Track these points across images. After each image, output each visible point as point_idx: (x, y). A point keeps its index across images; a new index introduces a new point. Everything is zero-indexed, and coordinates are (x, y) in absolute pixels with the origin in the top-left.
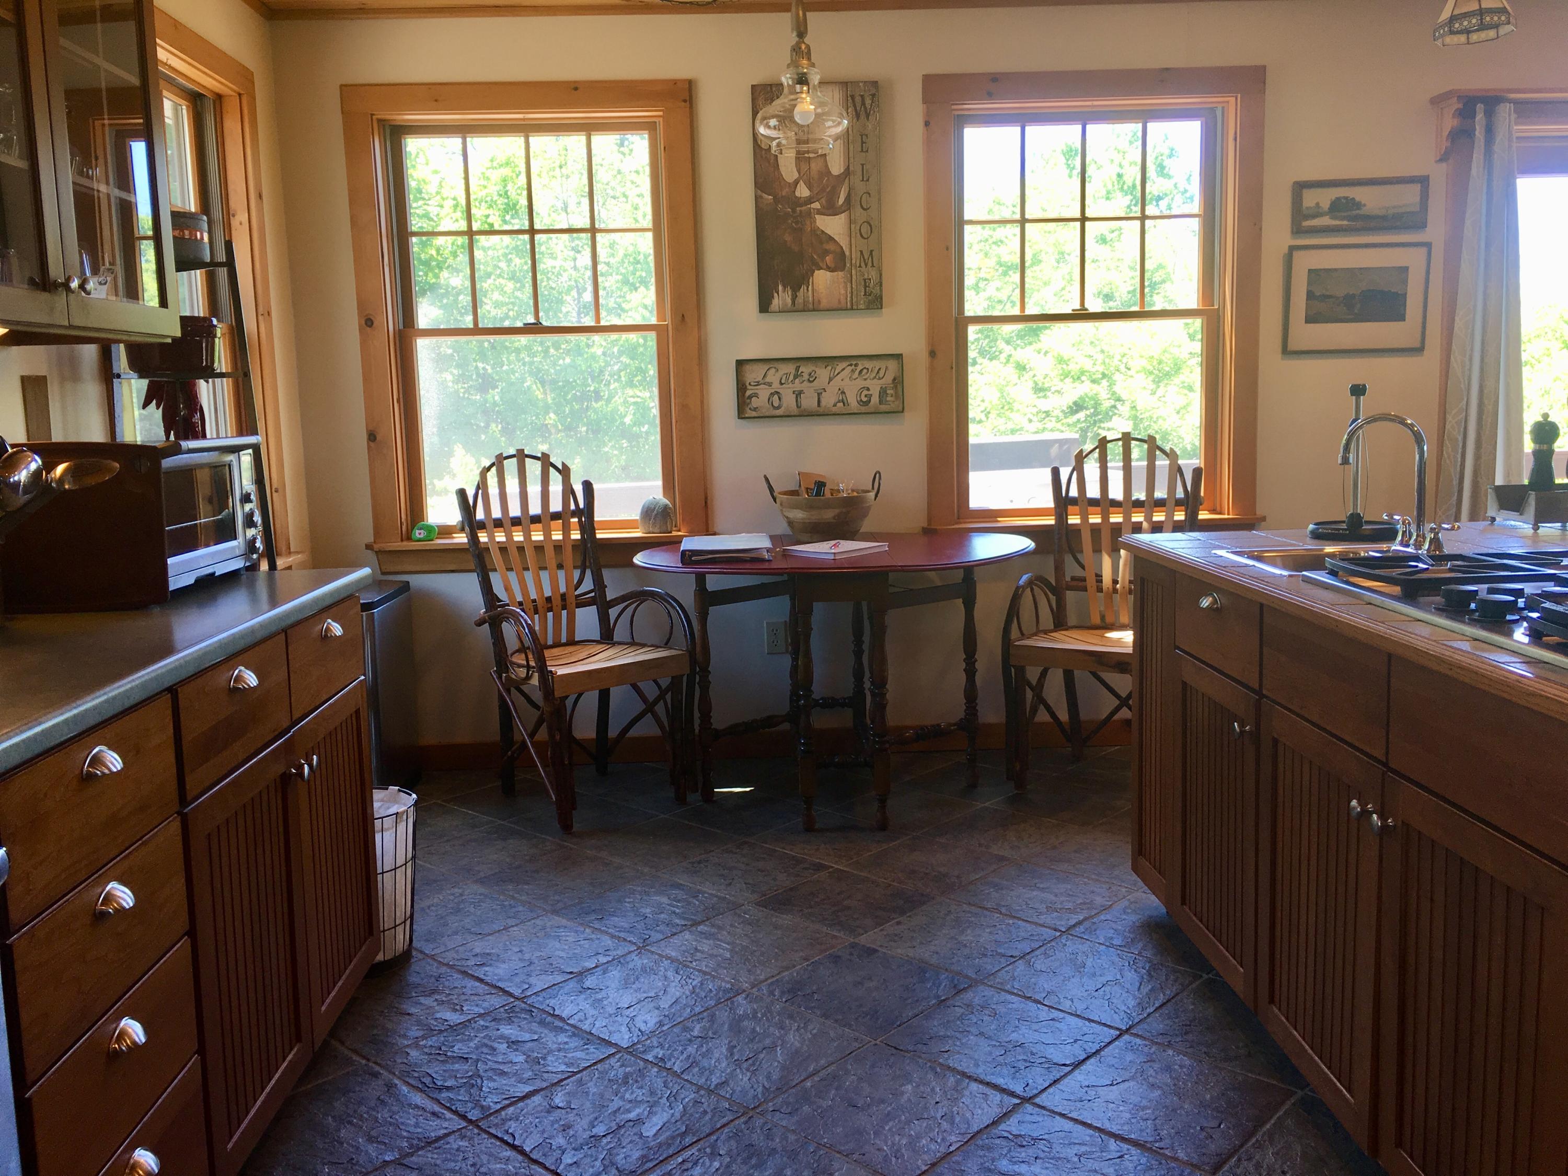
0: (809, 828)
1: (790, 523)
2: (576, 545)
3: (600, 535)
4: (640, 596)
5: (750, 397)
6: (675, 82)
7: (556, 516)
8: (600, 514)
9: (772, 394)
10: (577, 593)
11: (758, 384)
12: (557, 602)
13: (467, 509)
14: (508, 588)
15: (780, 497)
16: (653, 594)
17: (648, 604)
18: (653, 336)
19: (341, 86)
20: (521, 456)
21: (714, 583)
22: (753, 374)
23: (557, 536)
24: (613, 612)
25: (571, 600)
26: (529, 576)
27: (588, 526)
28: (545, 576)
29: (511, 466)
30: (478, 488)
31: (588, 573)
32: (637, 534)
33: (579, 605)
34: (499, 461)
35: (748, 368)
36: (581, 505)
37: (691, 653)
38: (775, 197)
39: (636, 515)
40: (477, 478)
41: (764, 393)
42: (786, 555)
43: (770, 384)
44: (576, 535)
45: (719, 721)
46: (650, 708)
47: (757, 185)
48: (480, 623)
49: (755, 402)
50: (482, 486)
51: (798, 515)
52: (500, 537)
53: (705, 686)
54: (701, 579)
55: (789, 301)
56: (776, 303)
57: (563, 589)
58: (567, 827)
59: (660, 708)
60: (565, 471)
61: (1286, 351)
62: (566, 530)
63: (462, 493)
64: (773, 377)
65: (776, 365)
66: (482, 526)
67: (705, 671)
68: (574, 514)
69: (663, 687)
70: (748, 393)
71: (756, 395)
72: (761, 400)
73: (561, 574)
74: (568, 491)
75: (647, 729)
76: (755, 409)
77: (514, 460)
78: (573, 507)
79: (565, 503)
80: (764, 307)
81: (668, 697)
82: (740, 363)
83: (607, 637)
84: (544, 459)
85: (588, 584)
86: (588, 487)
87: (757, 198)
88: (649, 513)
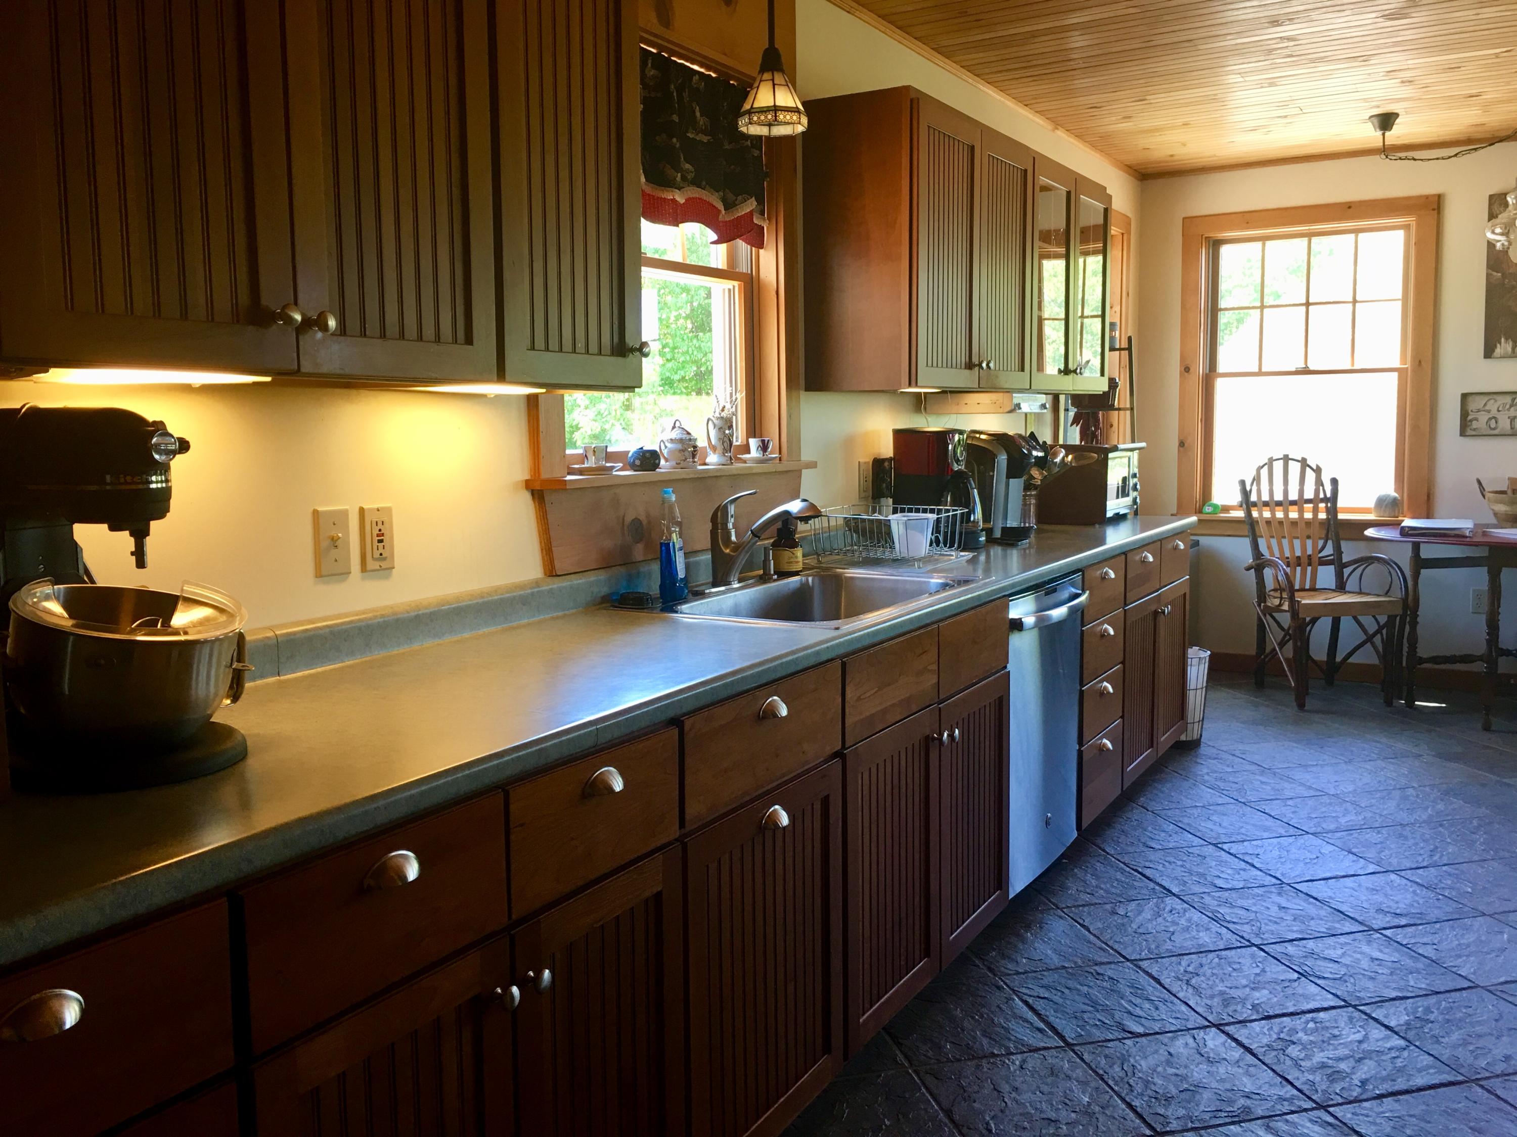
0: (1487, 728)
1: (1496, 514)
2: (1322, 523)
3: (1341, 516)
4: (1368, 560)
5: (1471, 421)
6: (1427, 197)
7: (1309, 501)
8: (1340, 504)
9: (1490, 419)
10: (1320, 555)
11: (1479, 411)
12: (1305, 560)
13: (1246, 494)
14: (1269, 547)
15: (1488, 495)
16: (1378, 559)
17: (1374, 566)
18: (1395, 374)
19: (1184, 219)
20: (1286, 459)
21: (1427, 552)
22: (1475, 404)
23: (1308, 515)
24: (1347, 571)
25: (1315, 560)
26: (1285, 542)
27: (1333, 510)
28: (1297, 542)
29: (1278, 466)
30: (1254, 479)
31: (1330, 543)
32: (1371, 517)
33: (1320, 564)
34: (1271, 461)
35: (1470, 398)
36: (1329, 495)
37: (1405, 600)
38: (1503, 274)
39: (1371, 504)
40: (1254, 473)
41: (1483, 418)
42: (1485, 534)
43: (1489, 411)
44: (1322, 516)
45: (1423, 651)
46: (1370, 639)
47: (1489, 267)
48: (1248, 569)
49: (1475, 425)
50: (1257, 479)
51: (1502, 508)
52: (1267, 514)
53: (1414, 624)
54: (1416, 547)
55: (1509, 349)
56: (1498, 351)
57: (1309, 552)
58: (1301, 706)
59: (1378, 640)
60: (1318, 471)
62: (1316, 511)
63: (1243, 483)
64: (1493, 406)
65: (1495, 396)
66: (1255, 504)
67: (1415, 615)
68: (1322, 501)
69: (1381, 624)
70: (1470, 418)
71: (1476, 419)
72: (1481, 421)
73: (1309, 543)
74: (1319, 485)
75: (1367, 657)
76: (1474, 430)
77: (1282, 461)
78: (1322, 496)
79: (1317, 492)
80: (1489, 353)
81: (1384, 631)
82: (1465, 397)
83: (1341, 587)
84: (1304, 463)
85: (1329, 550)
86: (1334, 482)
87: (1488, 276)
88: (1382, 503)
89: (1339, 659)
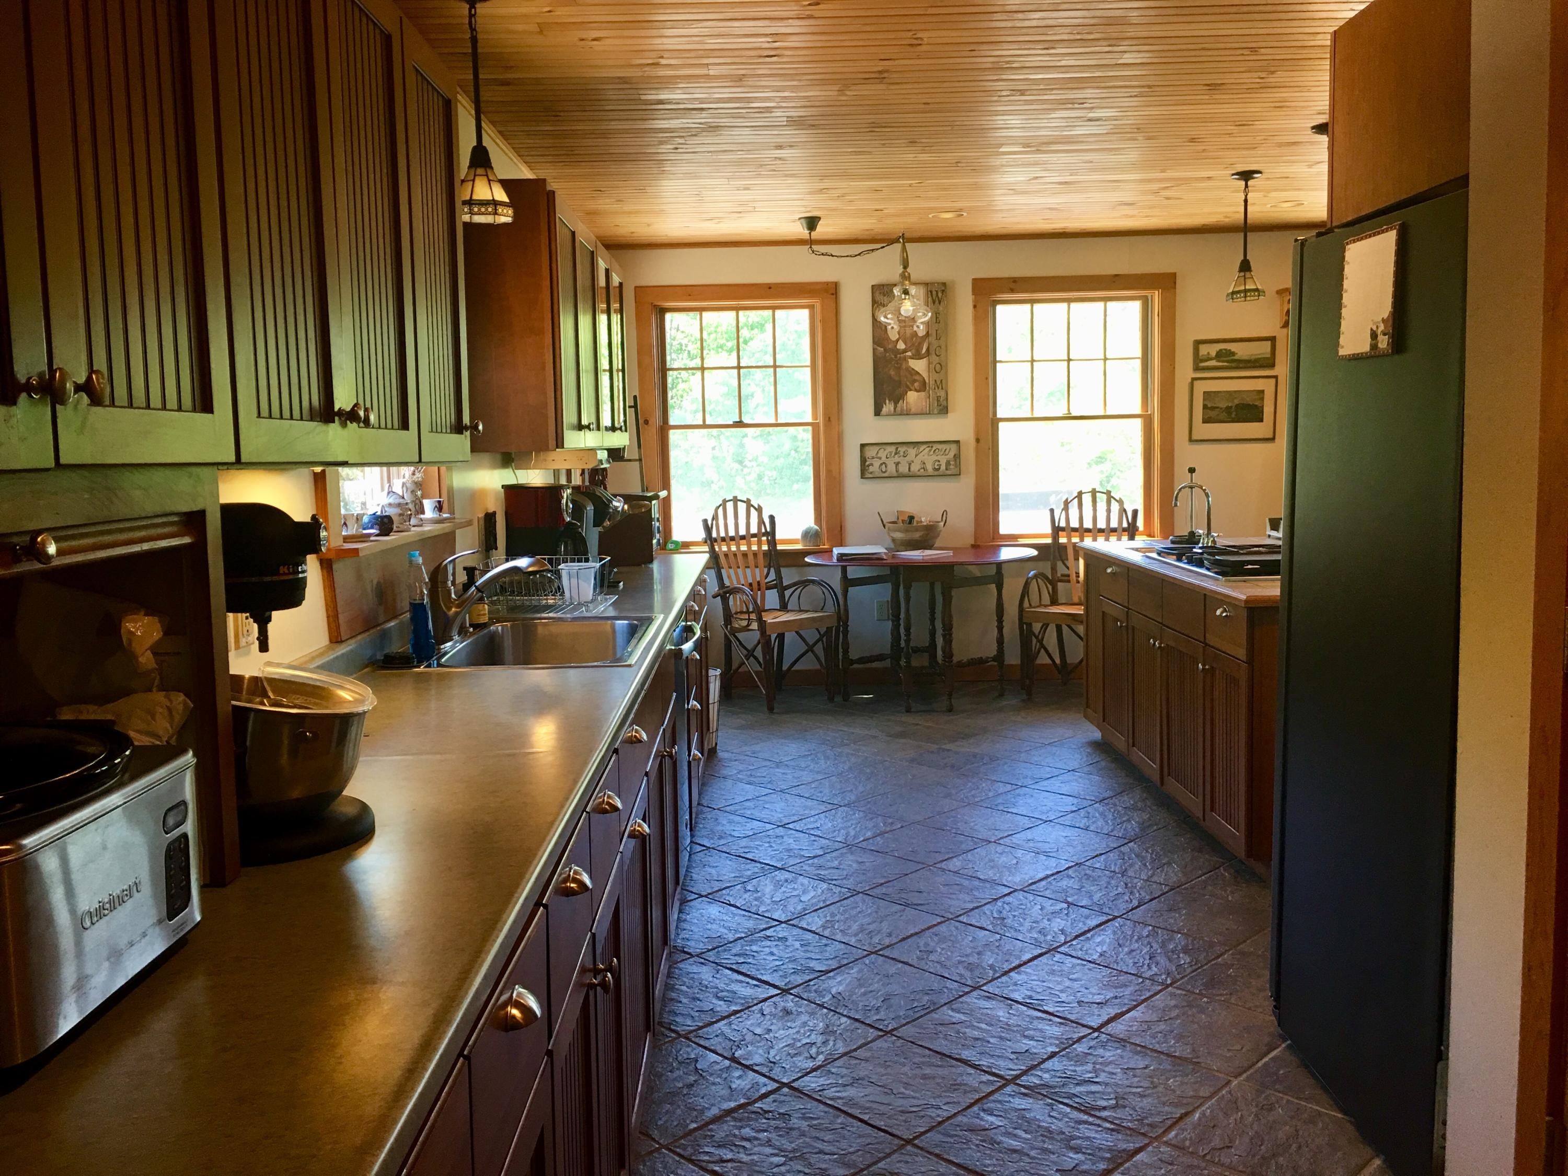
0: (908, 711)
1: (894, 540)
2: (765, 554)
3: (779, 547)
4: (805, 583)
5: (868, 466)
6: (827, 283)
7: (754, 536)
8: (778, 536)
9: (881, 464)
10: (767, 580)
11: (873, 458)
12: (755, 586)
13: (708, 529)
14: (729, 577)
15: (887, 525)
16: (813, 582)
17: (811, 587)
18: (810, 428)
19: (636, 287)
20: (735, 500)
21: (854, 572)
22: (871, 452)
23: (755, 548)
24: (787, 593)
25: (763, 586)
26: (740, 571)
27: (773, 542)
28: (748, 571)
29: (730, 506)
30: (713, 519)
31: (772, 570)
32: (799, 547)
33: (768, 588)
34: (725, 502)
35: (867, 448)
36: (768, 530)
37: (839, 613)
38: (885, 350)
39: (798, 535)
40: (713, 512)
41: (877, 463)
42: (894, 557)
43: (880, 458)
44: (765, 547)
45: (854, 654)
46: (810, 649)
47: (874, 342)
48: (715, 597)
49: (871, 469)
50: (715, 517)
51: (898, 535)
52: (725, 548)
53: (846, 633)
54: (844, 569)
55: (892, 409)
56: (885, 410)
57: (758, 579)
58: (771, 709)
59: (819, 649)
60: (759, 510)
61: (1191, 440)
62: (759, 543)
63: (705, 521)
64: (883, 454)
65: (884, 447)
66: (716, 540)
67: (846, 625)
68: (764, 535)
69: (821, 633)
70: (867, 463)
71: (872, 465)
72: (875, 468)
73: (757, 570)
74: (761, 522)
75: (808, 664)
76: (871, 473)
77: (731, 503)
78: (763, 530)
79: (759, 528)
80: (878, 413)
81: (824, 639)
82: (863, 446)
83: (784, 607)
84: (748, 502)
85: (772, 576)
86: (772, 518)
87: (874, 350)
88: (807, 535)
89: (785, 668)
